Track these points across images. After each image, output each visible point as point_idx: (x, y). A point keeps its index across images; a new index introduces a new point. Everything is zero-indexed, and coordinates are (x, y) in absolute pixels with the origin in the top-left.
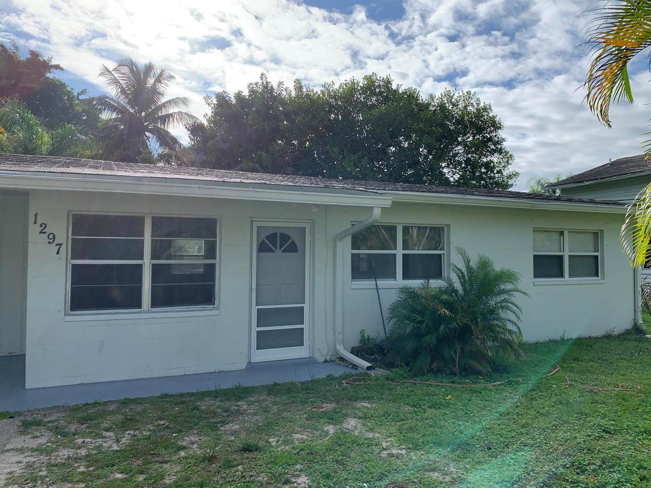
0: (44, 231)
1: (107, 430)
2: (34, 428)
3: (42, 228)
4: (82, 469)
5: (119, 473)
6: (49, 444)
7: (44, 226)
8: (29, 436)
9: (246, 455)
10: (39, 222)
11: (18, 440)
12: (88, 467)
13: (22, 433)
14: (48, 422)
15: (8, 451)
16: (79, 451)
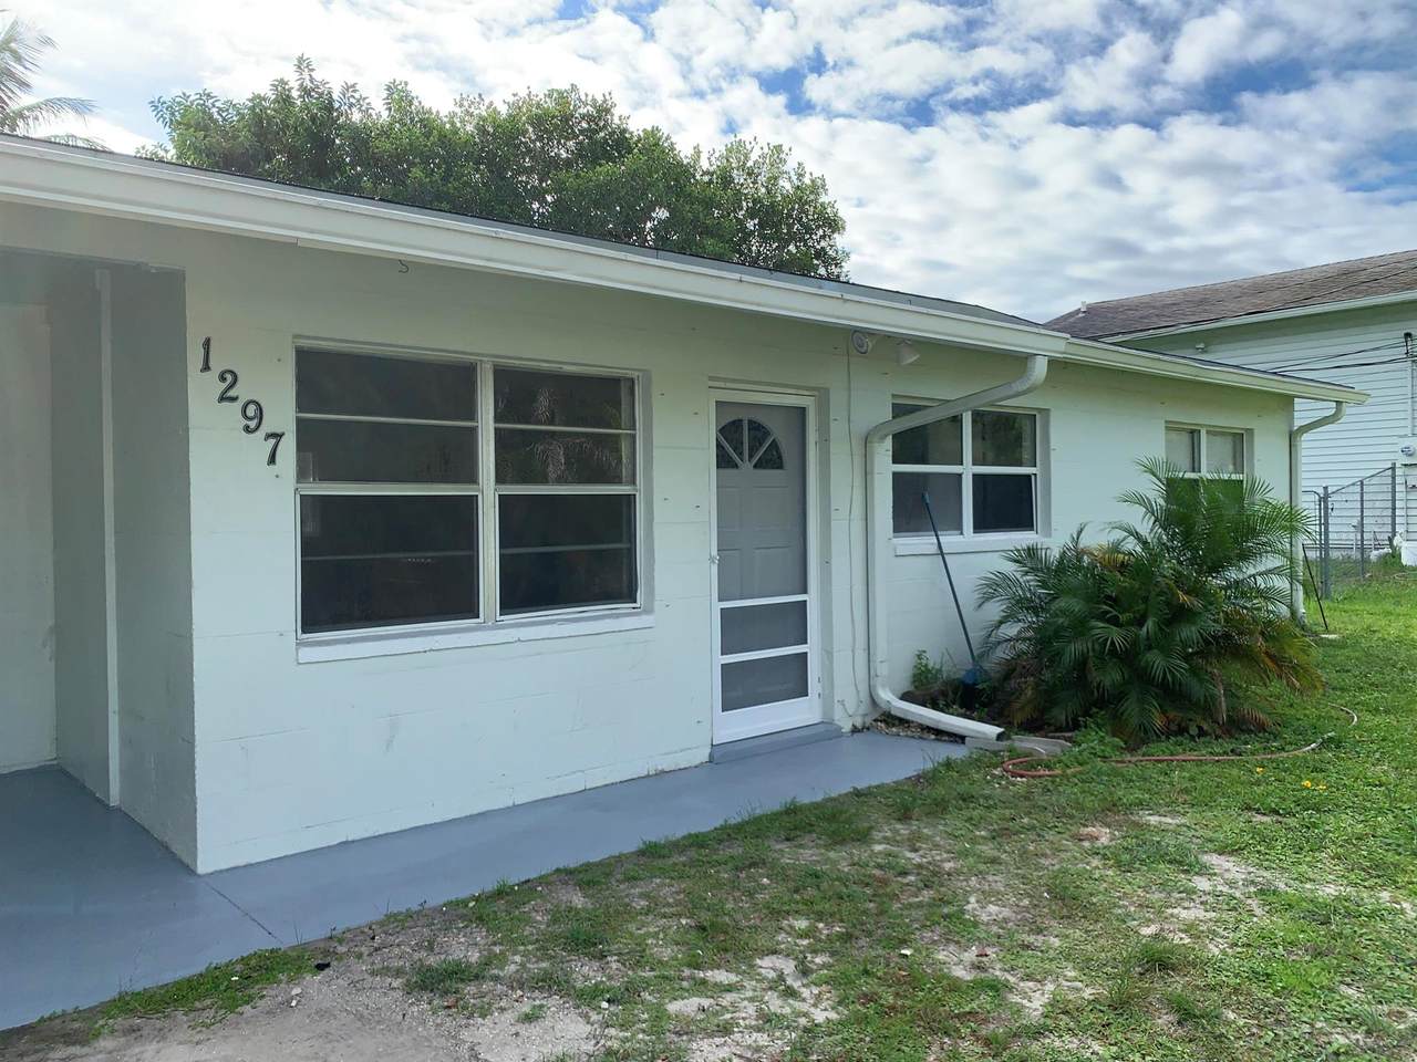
0: (231, 393)
3: (224, 385)
7: (229, 378)
10: (217, 365)
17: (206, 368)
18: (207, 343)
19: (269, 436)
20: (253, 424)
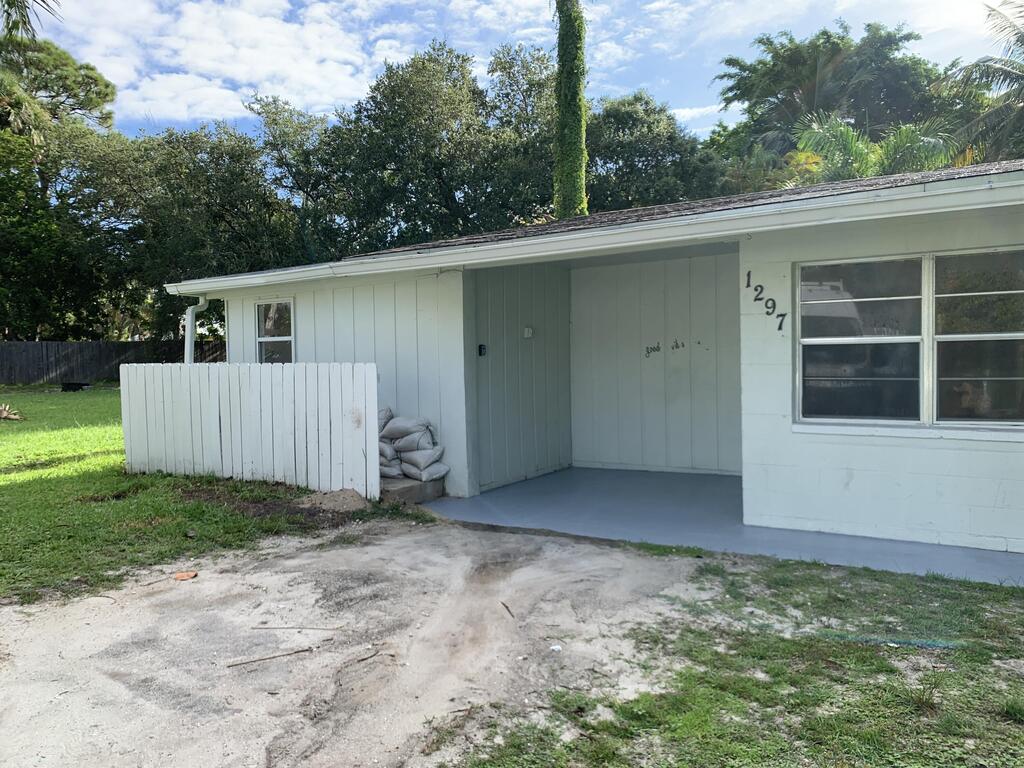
0: (760, 297)
1: (796, 606)
2: (710, 576)
3: (757, 293)
4: (721, 649)
5: (763, 672)
6: (709, 603)
7: (759, 289)
8: (697, 585)
9: (1002, 726)
10: (753, 284)
11: (683, 586)
12: (730, 648)
13: (693, 579)
14: (732, 574)
15: (660, 596)
16: (735, 624)
17: (748, 285)
18: (749, 275)
19: (779, 316)
20: (770, 311)
